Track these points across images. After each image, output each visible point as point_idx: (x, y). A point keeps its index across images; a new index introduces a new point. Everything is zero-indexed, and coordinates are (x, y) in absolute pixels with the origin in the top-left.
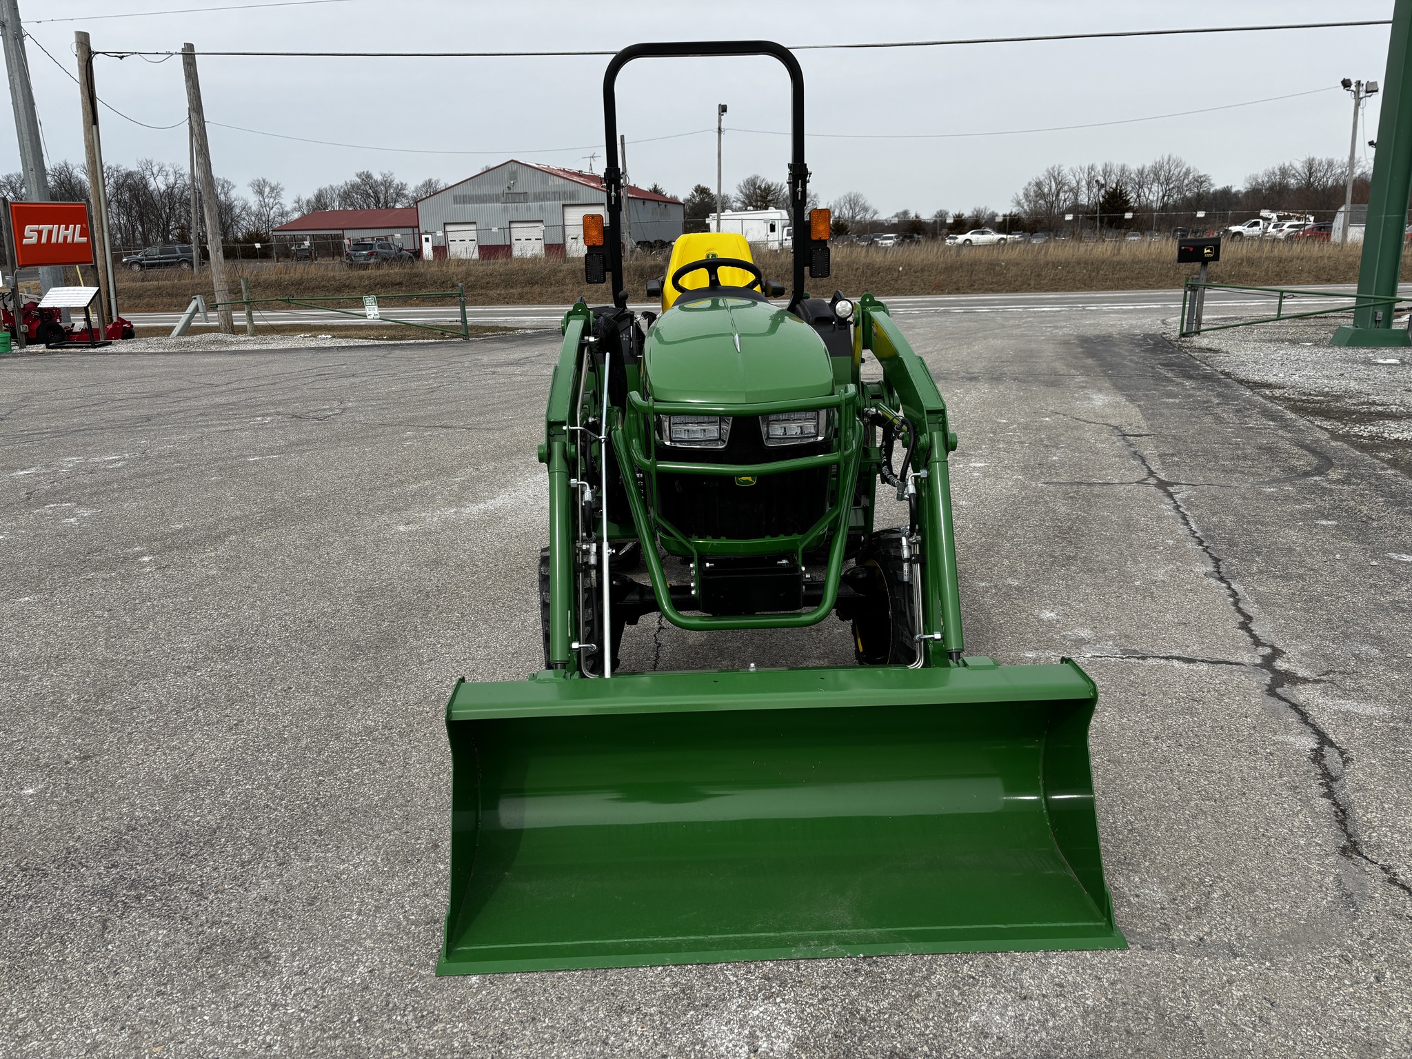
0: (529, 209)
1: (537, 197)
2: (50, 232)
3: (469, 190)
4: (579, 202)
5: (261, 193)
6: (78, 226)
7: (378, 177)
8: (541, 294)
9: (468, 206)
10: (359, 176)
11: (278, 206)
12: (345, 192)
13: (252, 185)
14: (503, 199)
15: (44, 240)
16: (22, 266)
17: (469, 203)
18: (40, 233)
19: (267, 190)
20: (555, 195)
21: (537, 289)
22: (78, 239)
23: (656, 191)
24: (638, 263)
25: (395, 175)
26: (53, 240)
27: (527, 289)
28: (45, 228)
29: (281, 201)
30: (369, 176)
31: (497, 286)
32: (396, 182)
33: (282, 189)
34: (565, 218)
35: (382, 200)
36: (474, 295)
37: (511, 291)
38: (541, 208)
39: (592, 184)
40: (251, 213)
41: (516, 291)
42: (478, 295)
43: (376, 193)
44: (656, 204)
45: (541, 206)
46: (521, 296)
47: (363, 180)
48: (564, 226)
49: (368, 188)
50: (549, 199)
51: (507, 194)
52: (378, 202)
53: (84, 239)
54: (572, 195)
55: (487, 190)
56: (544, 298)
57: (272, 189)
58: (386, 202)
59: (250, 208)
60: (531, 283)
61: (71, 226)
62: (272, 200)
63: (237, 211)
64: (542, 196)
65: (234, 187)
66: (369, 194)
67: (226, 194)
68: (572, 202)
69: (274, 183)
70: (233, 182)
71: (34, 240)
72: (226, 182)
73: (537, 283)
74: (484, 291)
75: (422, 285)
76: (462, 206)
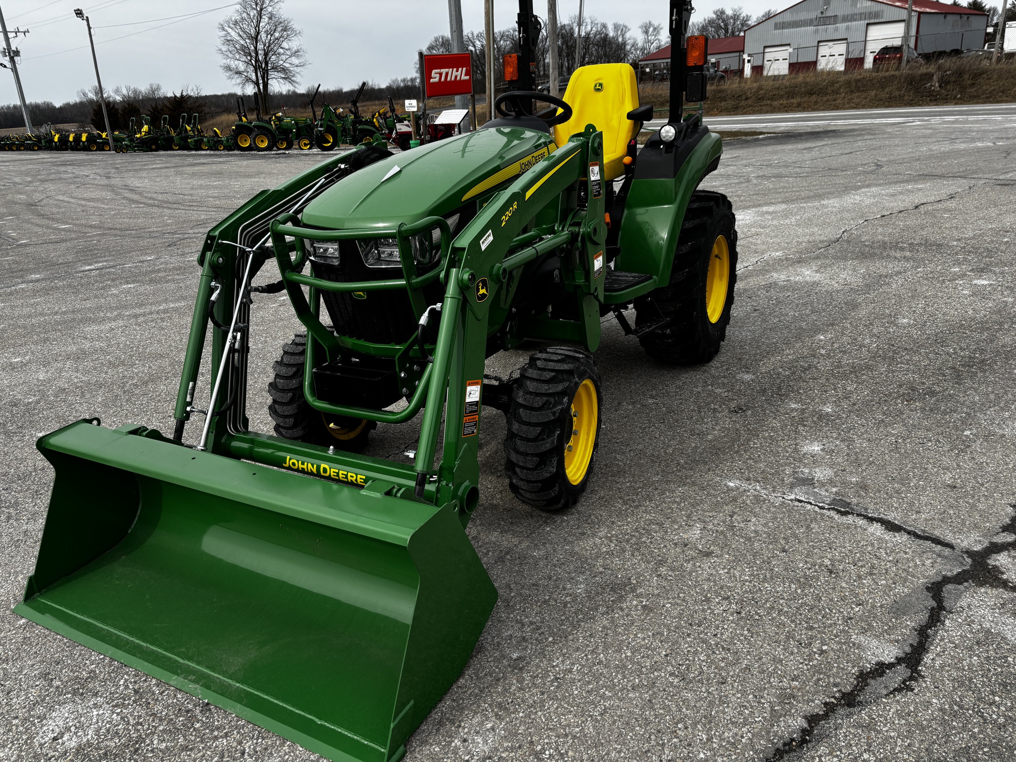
0: (836, 29)
1: (846, 19)
2: (447, 74)
3: (788, 18)
4: (883, 20)
5: (646, 32)
6: (464, 69)
7: (729, 12)
8: (816, 103)
9: (786, 31)
10: (715, 13)
11: (657, 41)
12: (703, 26)
13: (641, 27)
14: (815, 23)
15: (443, 79)
16: (429, 97)
17: (787, 28)
18: (441, 74)
19: (651, 29)
20: (861, 16)
21: (814, 98)
22: (464, 78)
23: (955, 4)
24: (910, 72)
25: (743, 10)
26: (449, 79)
27: (806, 99)
28: (444, 71)
29: (660, 37)
30: (723, 12)
31: (781, 97)
32: (744, 15)
33: (661, 29)
34: (868, 35)
35: (730, 31)
36: (761, 106)
37: (792, 101)
38: (848, 28)
39: (898, 4)
40: (638, 49)
41: (795, 101)
42: (765, 105)
43: (726, 25)
44: (958, 17)
45: (847, 27)
46: (799, 105)
47: (718, 15)
48: (866, 41)
49: (720, 21)
50: (855, 20)
51: (820, 18)
52: (727, 31)
53: (467, 77)
54: (877, 15)
55: (803, 16)
56: (818, 106)
57: (655, 29)
58: (733, 32)
59: (637, 44)
60: (810, 93)
61: (460, 69)
62: (653, 37)
63: (628, 47)
64: (849, 18)
65: (629, 30)
66: (721, 27)
67: (623, 35)
68: (876, 21)
69: (656, 24)
70: (629, 26)
71: (437, 80)
72: (626, 27)
73: (815, 93)
74: (769, 102)
75: (723, 99)
76: (780, 31)
